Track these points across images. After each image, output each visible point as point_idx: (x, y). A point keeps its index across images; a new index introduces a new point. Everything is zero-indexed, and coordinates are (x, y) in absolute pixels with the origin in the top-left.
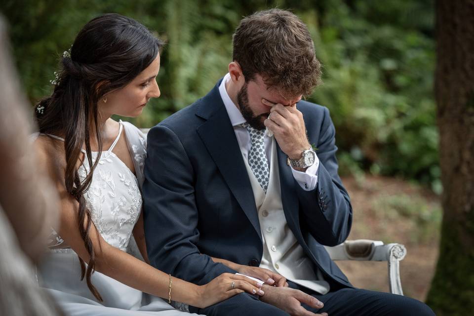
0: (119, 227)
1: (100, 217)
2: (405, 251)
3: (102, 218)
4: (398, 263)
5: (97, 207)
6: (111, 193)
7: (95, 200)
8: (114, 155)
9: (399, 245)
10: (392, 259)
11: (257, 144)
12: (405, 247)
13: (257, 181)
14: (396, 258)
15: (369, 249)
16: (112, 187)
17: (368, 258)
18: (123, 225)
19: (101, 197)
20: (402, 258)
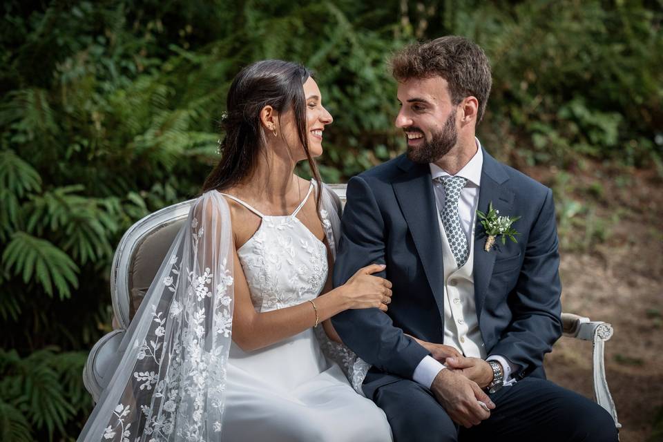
0: (298, 296)
1: (275, 285)
2: (612, 330)
3: (278, 286)
4: (603, 343)
5: (271, 275)
6: (290, 260)
7: (270, 267)
8: (297, 220)
9: (605, 324)
10: (597, 339)
11: (448, 204)
12: (612, 326)
13: (455, 260)
14: (601, 338)
15: (574, 325)
16: (291, 254)
17: (574, 334)
18: (303, 294)
19: (277, 264)
20: (608, 338)
